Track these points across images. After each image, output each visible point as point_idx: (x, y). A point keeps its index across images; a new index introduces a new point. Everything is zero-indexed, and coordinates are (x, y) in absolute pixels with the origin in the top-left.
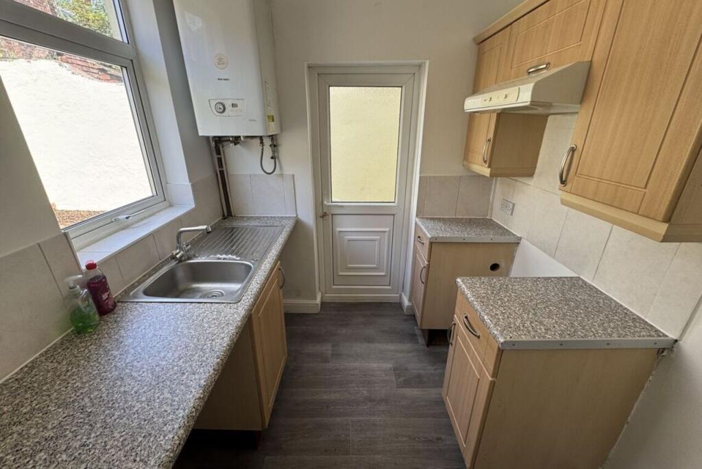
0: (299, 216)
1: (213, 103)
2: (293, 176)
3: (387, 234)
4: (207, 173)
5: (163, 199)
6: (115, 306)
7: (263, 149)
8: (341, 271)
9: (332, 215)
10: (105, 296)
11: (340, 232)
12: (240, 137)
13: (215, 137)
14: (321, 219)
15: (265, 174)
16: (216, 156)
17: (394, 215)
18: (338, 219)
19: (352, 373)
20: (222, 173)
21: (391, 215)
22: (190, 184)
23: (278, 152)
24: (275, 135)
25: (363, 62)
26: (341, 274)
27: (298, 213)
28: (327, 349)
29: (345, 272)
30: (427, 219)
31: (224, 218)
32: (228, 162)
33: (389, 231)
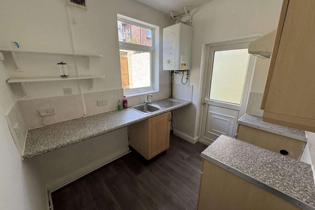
0: (193, 102)
1: (167, 60)
2: (193, 86)
3: (233, 120)
4: (168, 82)
5: (152, 88)
6: (127, 107)
7: (183, 75)
8: (209, 131)
9: (208, 105)
10: (125, 104)
11: (211, 113)
12: (174, 71)
13: (171, 71)
14: (203, 105)
15: (182, 84)
16: (171, 77)
17: (239, 111)
18: (211, 107)
19: (189, 168)
20: (172, 82)
21: (237, 110)
22: (159, 84)
23: (189, 77)
24: (189, 70)
25: (229, 40)
26: (208, 132)
27: (193, 101)
28: (187, 156)
29: (210, 131)
30: (252, 115)
31: (170, 97)
32: (174, 79)
33: (235, 118)
